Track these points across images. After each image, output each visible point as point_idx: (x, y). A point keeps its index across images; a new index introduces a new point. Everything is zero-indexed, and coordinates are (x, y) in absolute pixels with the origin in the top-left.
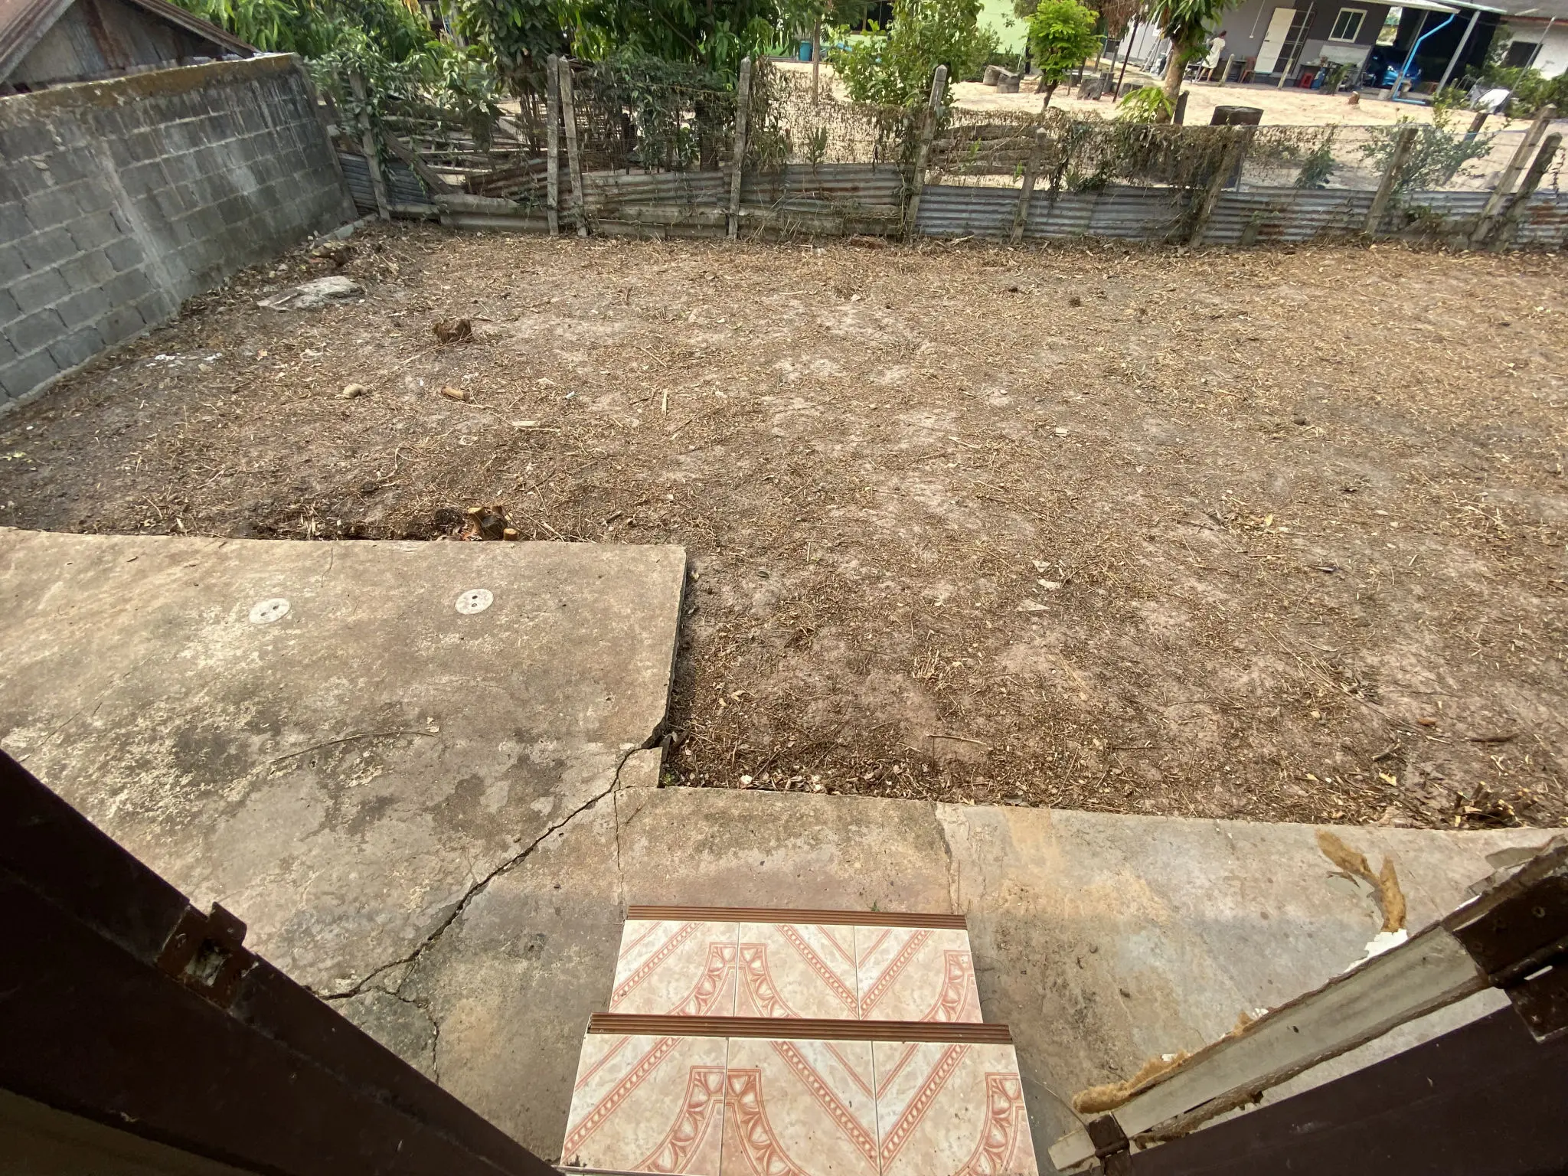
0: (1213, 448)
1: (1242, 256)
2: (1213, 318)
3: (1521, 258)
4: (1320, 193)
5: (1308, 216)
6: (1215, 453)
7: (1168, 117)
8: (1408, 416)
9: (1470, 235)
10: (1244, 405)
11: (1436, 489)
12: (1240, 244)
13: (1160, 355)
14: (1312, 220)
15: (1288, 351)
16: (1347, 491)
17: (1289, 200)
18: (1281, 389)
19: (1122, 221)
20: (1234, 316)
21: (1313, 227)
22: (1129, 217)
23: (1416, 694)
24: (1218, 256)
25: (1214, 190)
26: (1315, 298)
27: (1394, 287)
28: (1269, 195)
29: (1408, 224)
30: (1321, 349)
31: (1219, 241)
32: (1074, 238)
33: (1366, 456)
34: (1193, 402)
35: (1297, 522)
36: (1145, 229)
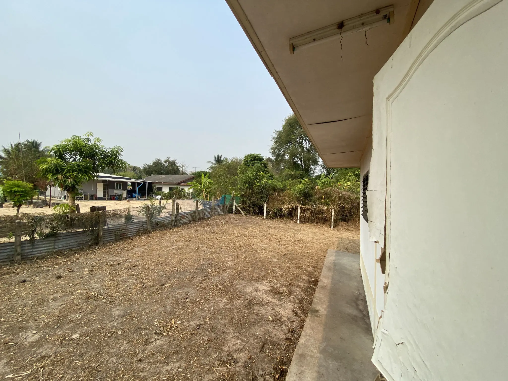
0: (142, 307)
1: (119, 244)
2: (119, 264)
3: (184, 226)
4: (133, 223)
5: (132, 229)
6: (144, 309)
7: (74, 211)
8: (185, 270)
9: (171, 225)
10: (144, 288)
11: (203, 286)
12: (116, 240)
13: (106, 283)
14: (134, 230)
15: (147, 266)
16: (186, 299)
17: (125, 227)
18: (151, 277)
19: (69, 243)
20: (125, 261)
21: (135, 232)
22: (72, 242)
23: (241, 350)
24: (111, 245)
25: (100, 228)
26: (146, 249)
27: (163, 240)
28: (119, 227)
29: (157, 225)
30: (155, 262)
31: (109, 241)
32: (49, 254)
33: (184, 286)
34: (126, 295)
35: (181, 318)
36: (79, 244)
